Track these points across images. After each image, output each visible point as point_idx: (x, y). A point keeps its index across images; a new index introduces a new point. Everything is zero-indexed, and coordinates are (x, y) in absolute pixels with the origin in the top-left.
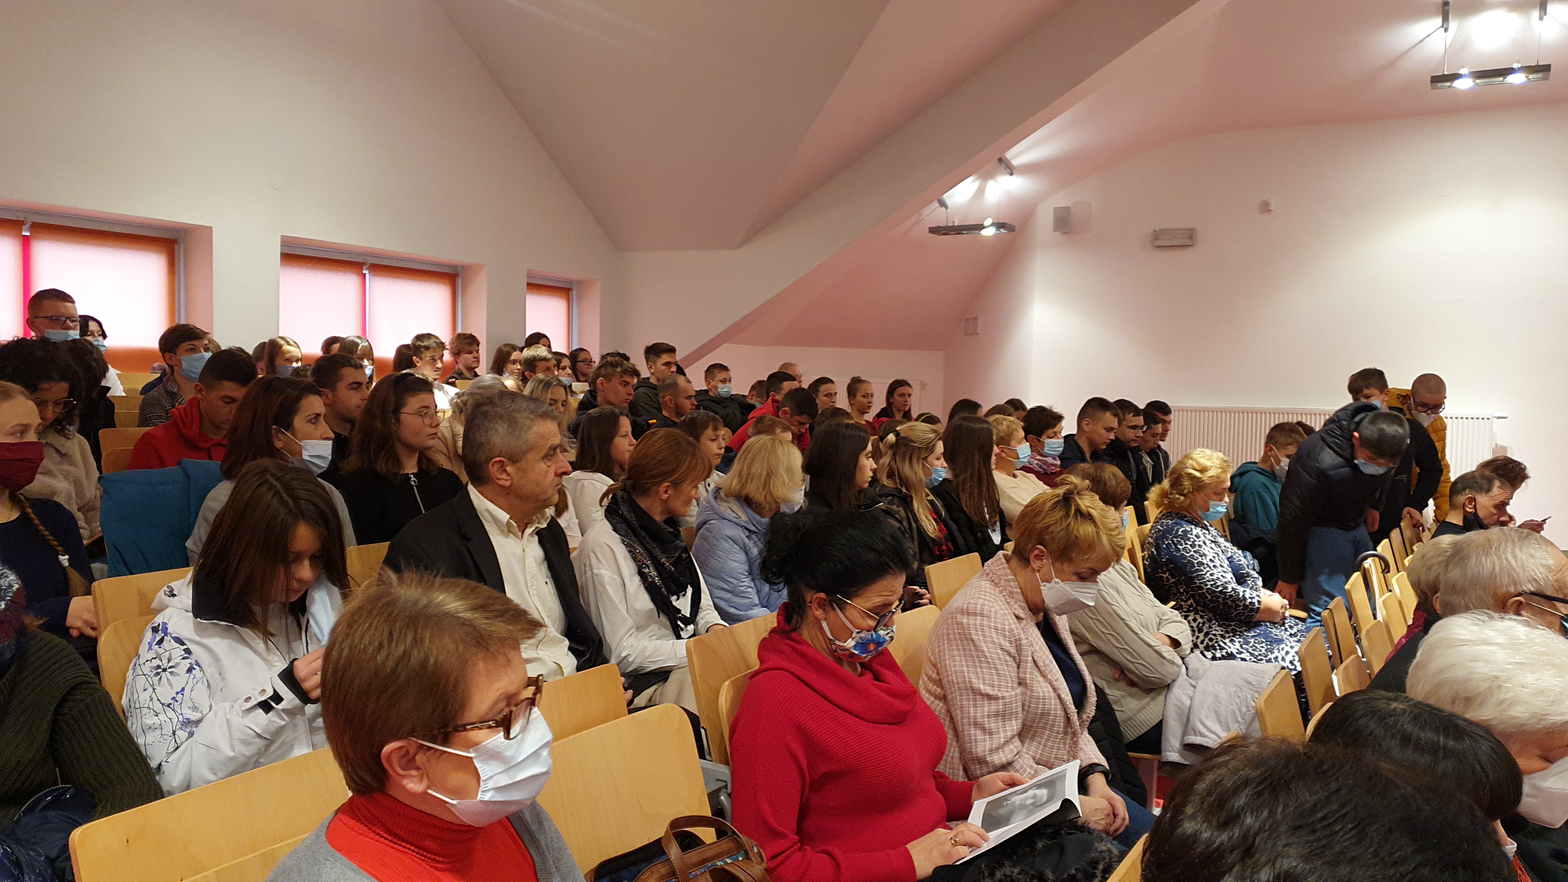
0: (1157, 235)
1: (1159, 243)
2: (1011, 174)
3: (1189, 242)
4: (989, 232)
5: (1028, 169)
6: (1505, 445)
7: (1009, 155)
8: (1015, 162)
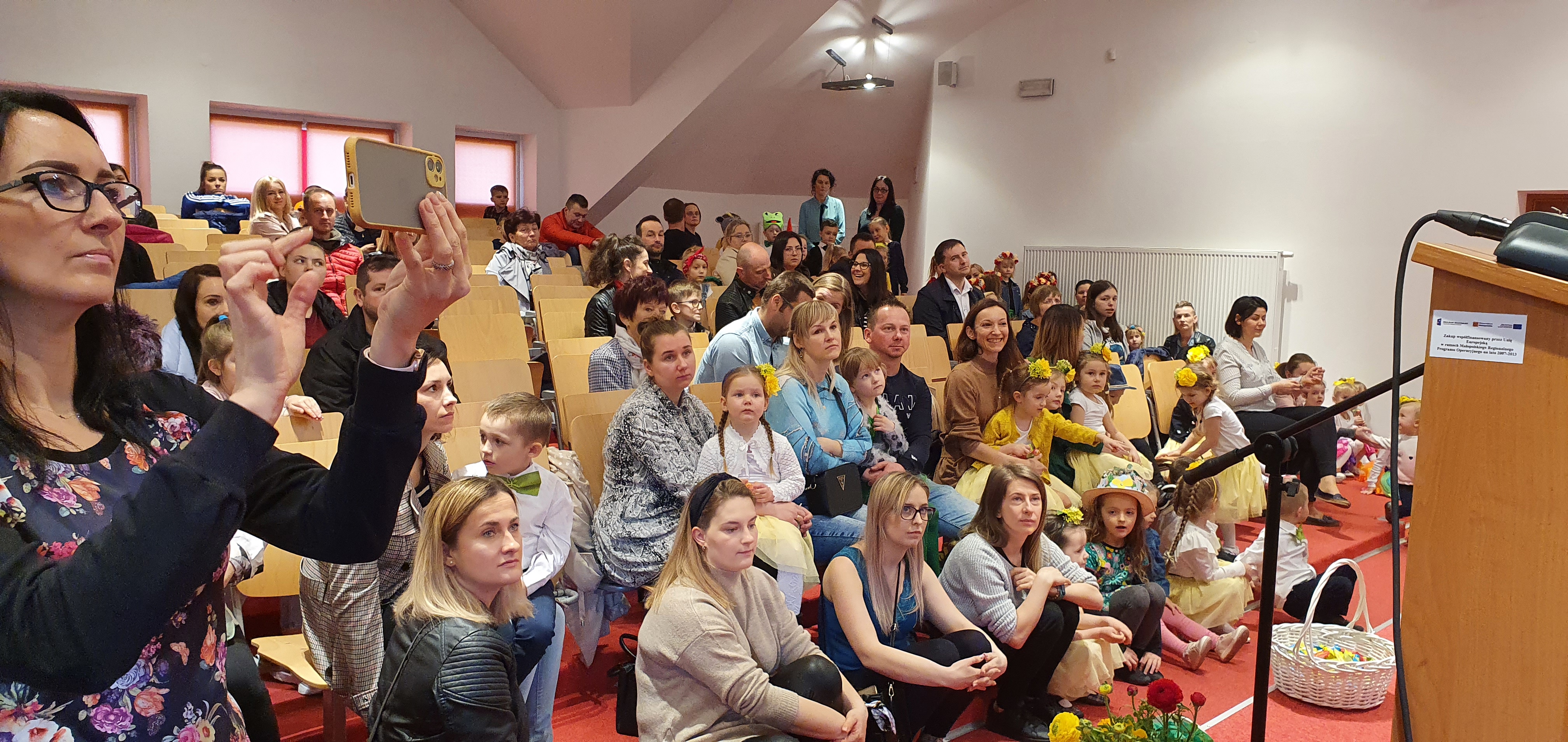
0: (1023, 86)
1: (1024, 94)
2: (891, 33)
3: (1047, 92)
4: (869, 86)
5: (906, 28)
6: (1296, 283)
7: (882, 15)
8: (892, 21)
